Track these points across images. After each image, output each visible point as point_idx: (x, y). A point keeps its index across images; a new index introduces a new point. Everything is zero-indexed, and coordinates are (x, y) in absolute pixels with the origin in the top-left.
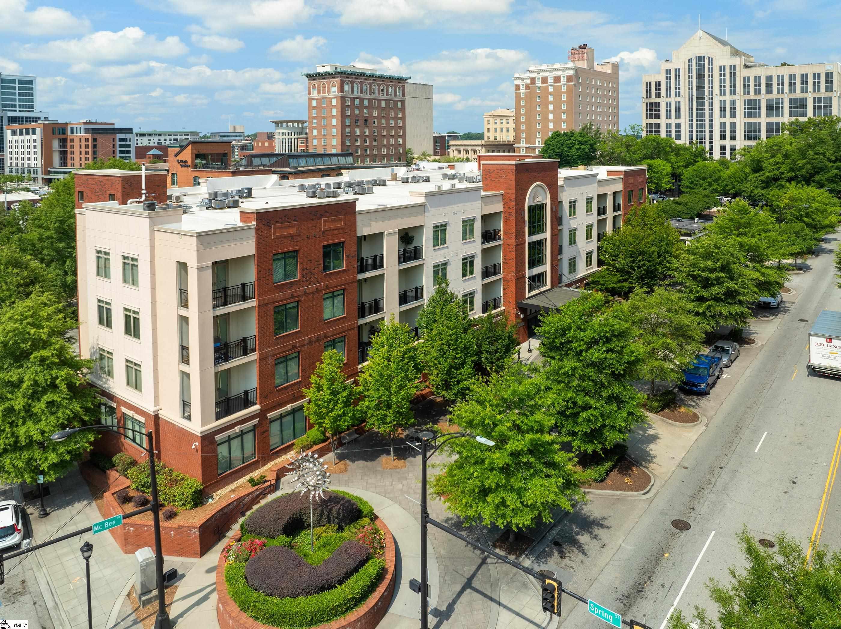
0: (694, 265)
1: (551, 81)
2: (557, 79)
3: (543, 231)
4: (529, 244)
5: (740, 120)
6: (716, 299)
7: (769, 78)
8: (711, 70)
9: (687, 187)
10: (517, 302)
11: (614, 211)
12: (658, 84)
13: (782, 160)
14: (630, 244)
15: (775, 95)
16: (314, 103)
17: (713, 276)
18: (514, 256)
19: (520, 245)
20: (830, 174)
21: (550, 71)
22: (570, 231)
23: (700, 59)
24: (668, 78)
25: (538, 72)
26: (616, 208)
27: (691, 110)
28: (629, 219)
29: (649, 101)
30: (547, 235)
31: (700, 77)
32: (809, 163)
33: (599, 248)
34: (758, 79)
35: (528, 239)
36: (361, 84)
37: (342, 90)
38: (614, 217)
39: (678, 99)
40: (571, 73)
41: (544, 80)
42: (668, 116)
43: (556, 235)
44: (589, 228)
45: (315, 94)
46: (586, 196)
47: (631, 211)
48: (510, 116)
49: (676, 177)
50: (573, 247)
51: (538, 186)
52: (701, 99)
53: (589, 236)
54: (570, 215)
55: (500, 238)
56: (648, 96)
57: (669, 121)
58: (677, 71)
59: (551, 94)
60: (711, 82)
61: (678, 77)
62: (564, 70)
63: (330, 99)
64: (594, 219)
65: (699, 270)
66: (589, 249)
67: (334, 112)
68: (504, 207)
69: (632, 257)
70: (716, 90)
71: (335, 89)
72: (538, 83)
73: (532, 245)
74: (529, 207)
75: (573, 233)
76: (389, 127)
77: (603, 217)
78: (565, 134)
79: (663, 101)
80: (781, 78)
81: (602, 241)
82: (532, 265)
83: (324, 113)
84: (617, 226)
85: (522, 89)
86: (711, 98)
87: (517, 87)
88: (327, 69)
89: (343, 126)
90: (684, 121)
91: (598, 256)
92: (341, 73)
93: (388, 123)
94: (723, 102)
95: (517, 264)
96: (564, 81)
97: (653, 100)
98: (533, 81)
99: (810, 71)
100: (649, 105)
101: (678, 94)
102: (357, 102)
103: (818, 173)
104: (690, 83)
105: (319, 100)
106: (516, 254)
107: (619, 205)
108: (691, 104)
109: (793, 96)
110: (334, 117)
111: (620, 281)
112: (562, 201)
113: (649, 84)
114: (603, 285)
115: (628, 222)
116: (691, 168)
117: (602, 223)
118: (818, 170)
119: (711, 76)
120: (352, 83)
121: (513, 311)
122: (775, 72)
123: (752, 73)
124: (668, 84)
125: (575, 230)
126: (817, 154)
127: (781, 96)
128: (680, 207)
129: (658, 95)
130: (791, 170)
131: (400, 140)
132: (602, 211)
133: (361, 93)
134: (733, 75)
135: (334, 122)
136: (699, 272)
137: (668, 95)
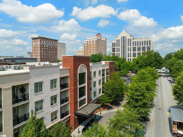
0: (133, 94)
1: (92, 42)
2: (93, 41)
3: (85, 83)
4: (79, 88)
5: (132, 52)
6: (140, 107)
7: (138, 42)
8: (126, 40)
9: (122, 68)
10: (74, 112)
11: (107, 75)
12: (115, 43)
13: (143, 61)
14: (112, 86)
15: (139, 46)
16: (34, 46)
17: (139, 98)
18: (73, 94)
19: (75, 89)
20: (154, 64)
21: (91, 39)
22: (94, 82)
23: (124, 37)
24: (117, 42)
25: (89, 39)
26: (107, 74)
27: (122, 50)
28: (111, 77)
29: (113, 47)
30: (86, 84)
31: (124, 41)
32: (149, 61)
33: (103, 87)
34: (136, 42)
35: (79, 87)
36: (46, 41)
37: (41, 42)
38: (107, 77)
39: (119, 47)
40: (96, 40)
41: (90, 42)
42: (117, 51)
43: (89, 84)
44: (100, 81)
45: (34, 44)
46: (99, 70)
47: (111, 75)
48: (83, 52)
49: (119, 66)
50: (95, 88)
51: (82, 66)
52: (124, 47)
53: (100, 83)
54: (94, 77)
55: (68, 87)
56: (113, 46)
57: (117, 53)
58: (119, 40)
59: (92, 45)
60: (126, 43)
61: (119, 42)
62: (95, 39)
63: (38, 45)
64: (101, 78)
65: (134, 96)
66: (100, 88)
67: (39, 49)
68: (70, 74)
69: (112, 90)
70: (127, 45)
71: (39, 42)
72: (89, 42)
73: (80, 89)
74: (79, 74)
75: (95, 83)
76: (53, 53)
77: (104, 77)
78: (95, 55)
79: (116, 48)
80: (140, 42)
81: (103, 85)
82: (80, 96)
83: (36, 49)
84: (107, 80)
85: (86, 44)
86: (126, 47)
87: (84, 44)
88: (37, 37)
89: (41, 53)
90: (120, 52)
91: (102, 90)
92: (40, 38)
93: (53, 52)
94: (128, 48)
95: (74, 97)
96: (94, 42)
97: (114, 47)
98: (88, 42)
99: (146, 40)
100: (113, 48)
101: (119, 46)
102: (45, 46)
103: (151, 64)
104: (122, 43)
105: (35, 45)
106: (74, 93)
107: (108, 73)
108: (122, 48)
109: (143, 46)
110: (39, 50)
111: (109, 99)
112: (91, 72)
113: (113, 43)
114: (104, 101)
115: (110, 78)
116: (123, 64)
117: (103, 79)
118: (151, 63)
119: (126, 41)
120: (43, 41)
121: (73, 116)
122: (139, 40)
123: (134, 41)
124: (117, 43)
125: (96, 82)
126: (151, 59)
127: (140, 46)
128: (122, 74)
129: (115, 46)
130: (145, 63)
131: (56, 57)
132: (103, 75)
133: (46, 43)
134: (130, 41)
135: (39, 51)
136: (135, 97)
137: (117, 46)
